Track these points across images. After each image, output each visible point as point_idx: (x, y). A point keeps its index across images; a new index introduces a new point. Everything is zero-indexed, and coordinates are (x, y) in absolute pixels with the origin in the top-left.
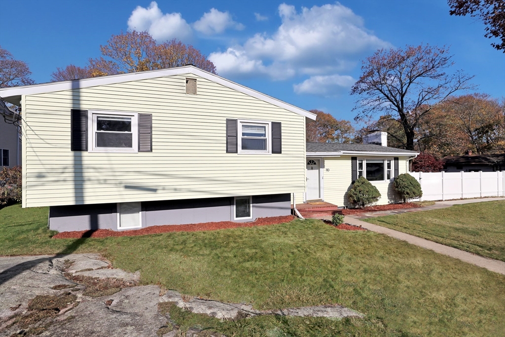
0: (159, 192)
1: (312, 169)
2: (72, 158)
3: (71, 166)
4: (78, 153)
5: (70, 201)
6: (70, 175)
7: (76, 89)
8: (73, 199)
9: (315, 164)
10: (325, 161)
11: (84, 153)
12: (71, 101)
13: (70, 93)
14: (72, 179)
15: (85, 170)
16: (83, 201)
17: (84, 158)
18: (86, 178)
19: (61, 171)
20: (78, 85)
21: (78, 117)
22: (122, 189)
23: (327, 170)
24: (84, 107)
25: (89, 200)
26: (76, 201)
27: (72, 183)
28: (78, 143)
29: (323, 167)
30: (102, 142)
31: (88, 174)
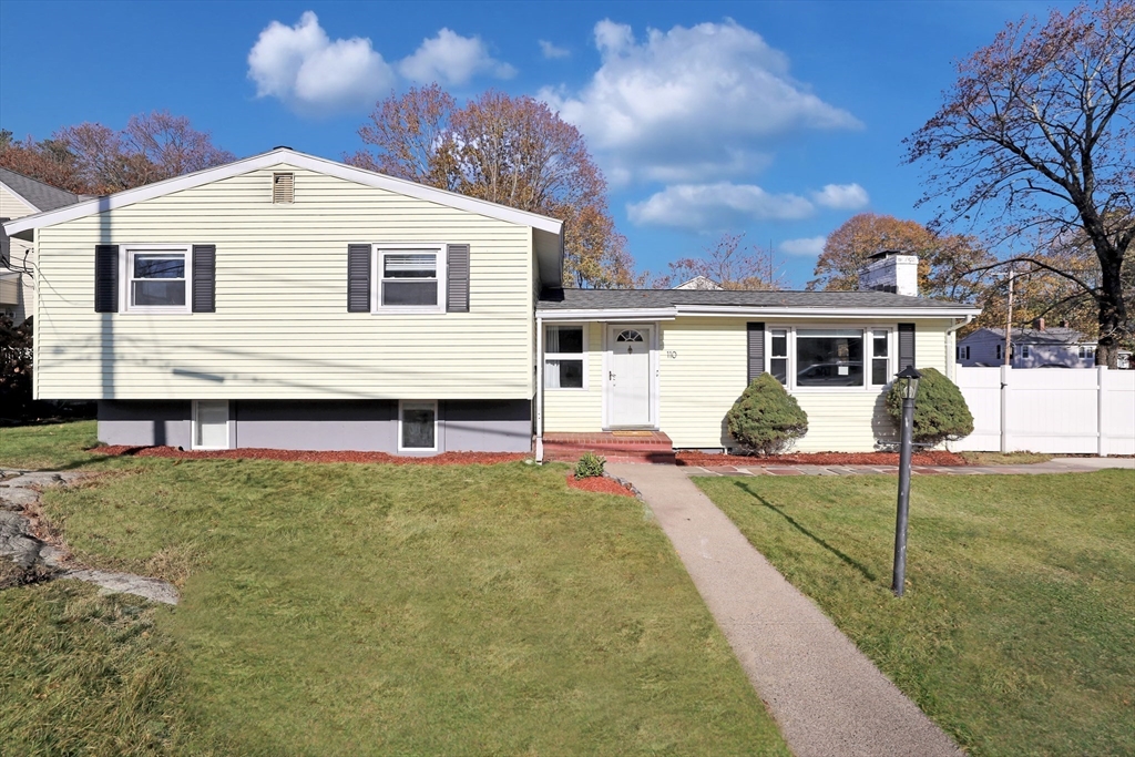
0: (227, 383)
1: (630, 351)
2: (99, 324)
3: (98, 337)
4: (107, 314)
5: (94, 393)
6: (96, 352)
7: (105, 212)
8: (100, 389)
9: (639, 339)
10: (665, 332)
11: (116, 316)
12: (98, 232)
13: (97, 219)
14: (98, 356)
15: (116, 344)
16: (113, 393)
17: (116, 324)
18: (117, 357)
19: (83, 344)
20: (108, 204)
21: (106, 257)
22: (170, 376)
23: (673, 355)
24: (115, 240)
25: (123, 393)
26: (104, 392)
27: (99, 363)
28: (106, 301)
29: (660, 346)
30: (142, 297)
31: (121, 348)
